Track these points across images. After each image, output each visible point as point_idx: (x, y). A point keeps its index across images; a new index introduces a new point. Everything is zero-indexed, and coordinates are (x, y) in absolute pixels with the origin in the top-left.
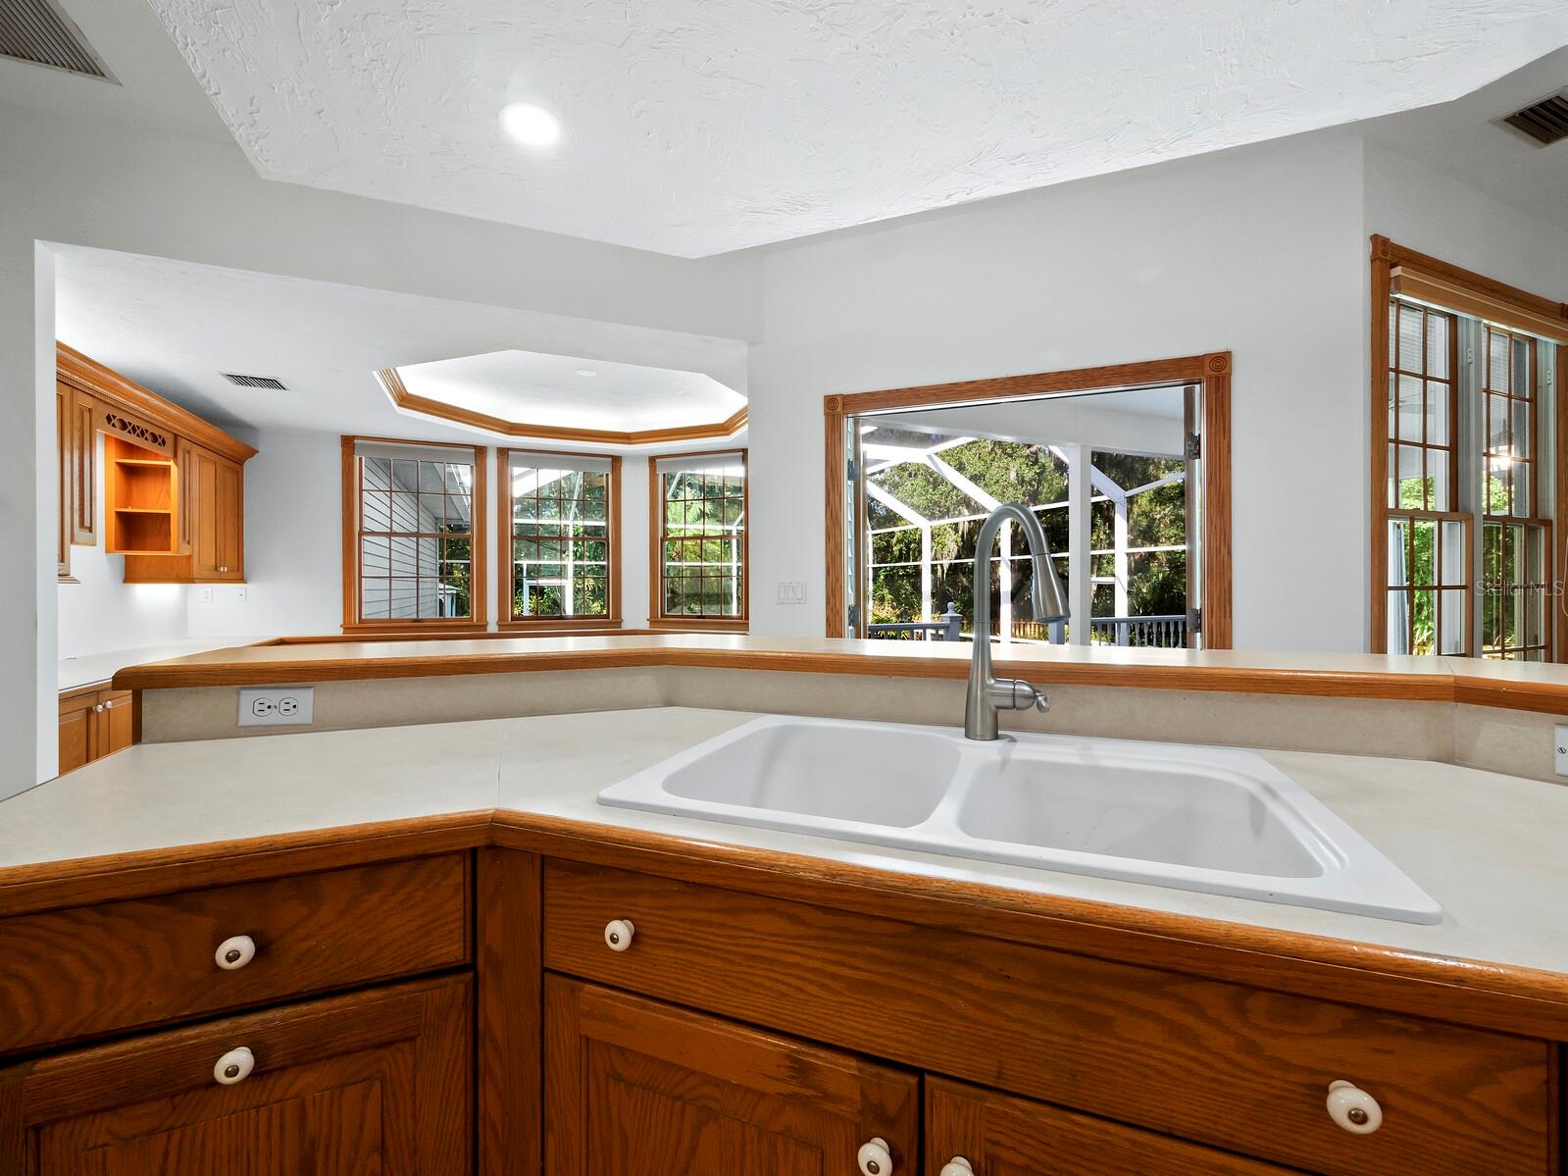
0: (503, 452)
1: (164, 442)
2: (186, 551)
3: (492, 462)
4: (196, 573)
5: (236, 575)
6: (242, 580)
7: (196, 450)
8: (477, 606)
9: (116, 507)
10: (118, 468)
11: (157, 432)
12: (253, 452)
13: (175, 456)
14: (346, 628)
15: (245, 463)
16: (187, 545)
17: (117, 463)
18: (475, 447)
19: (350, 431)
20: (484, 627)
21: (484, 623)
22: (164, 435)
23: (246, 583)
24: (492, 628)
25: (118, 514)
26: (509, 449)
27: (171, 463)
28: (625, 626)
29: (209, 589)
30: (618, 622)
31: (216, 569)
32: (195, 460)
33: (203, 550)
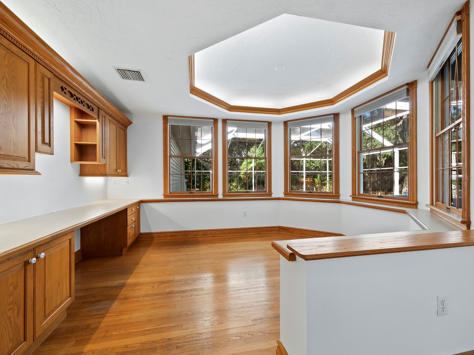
0: (225, 121)
1: (93, 110)
2: (103, 162)
3: (220, 125)
4: (108, 171)
5: (124, 173)
6: (126, 175)
7: (108, 117)
8: (214, 187)
9: (75, 141)
10: (75, 123)
11: (90, 104)
12: (130, 123)
13: (98, 117)
14: (165, 196)
15: (128, 128)
16: (104, 159)
17: (75, 121)
18: (214, 119)
19: (166, 114)
20: (217, 196)
21: (218, 194)
22: (93, 106)
23: (128, 177)
24: (220, 196)
25: (76, 145)
26: (227, 120)
27: (97, 121)
28: (274, 196)
29: (115, 179)
30: (270, 194)
31: (116, 171)
32: (107, 121)
33: (111, 162)
